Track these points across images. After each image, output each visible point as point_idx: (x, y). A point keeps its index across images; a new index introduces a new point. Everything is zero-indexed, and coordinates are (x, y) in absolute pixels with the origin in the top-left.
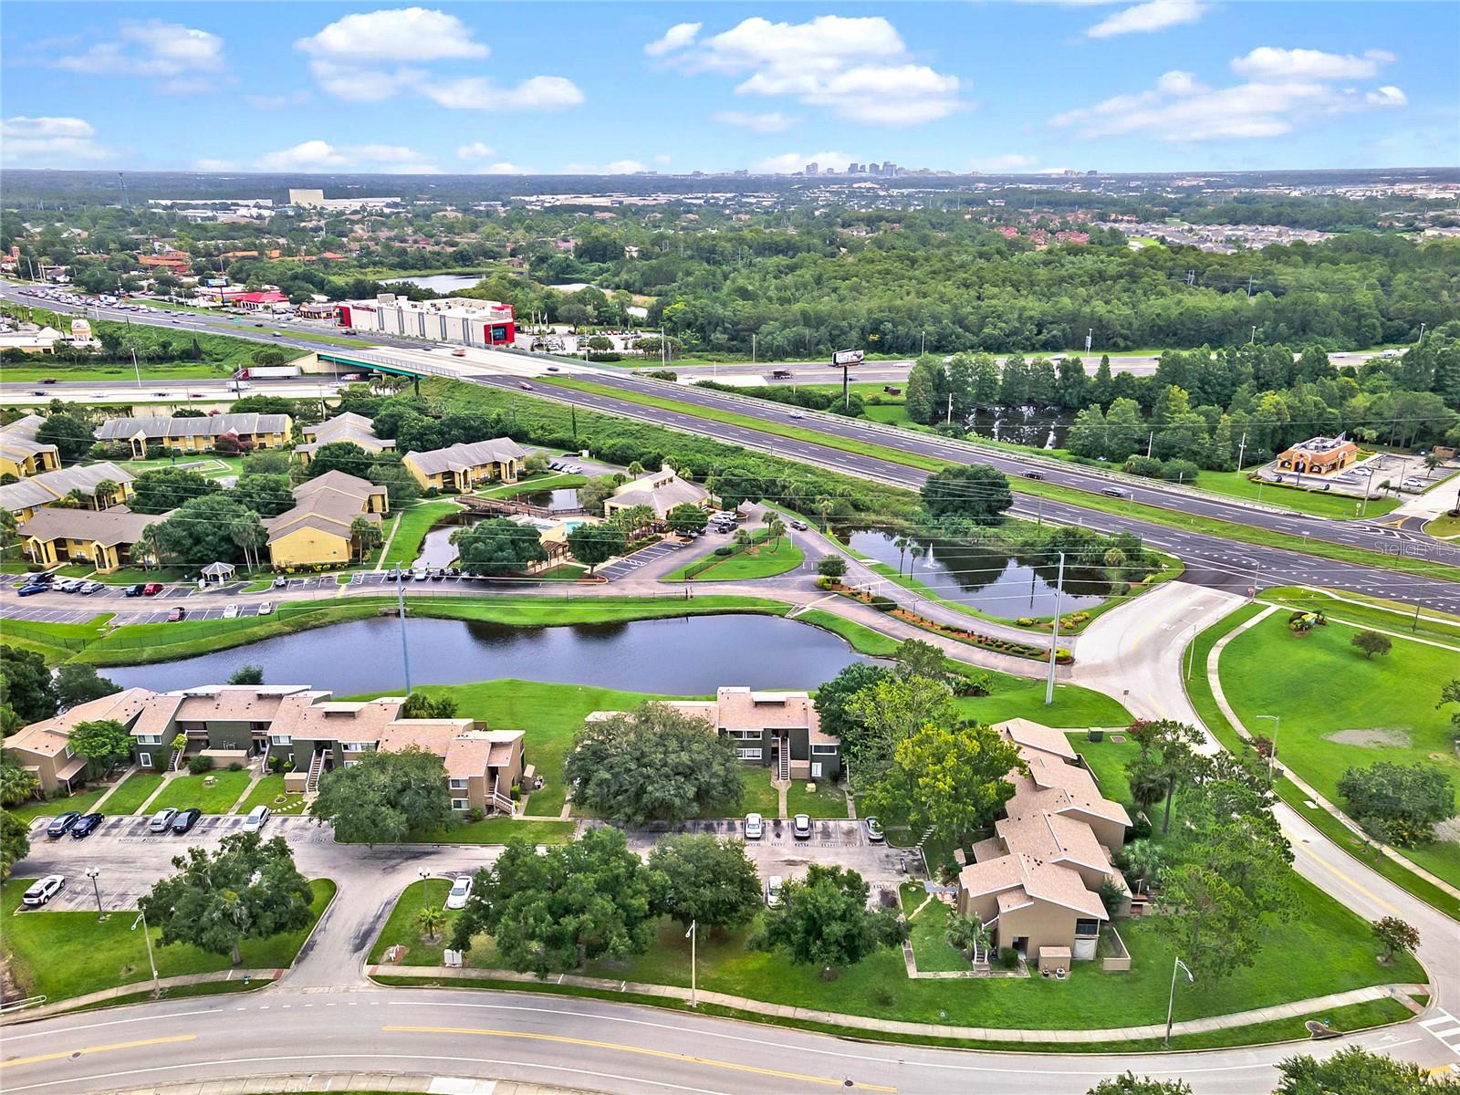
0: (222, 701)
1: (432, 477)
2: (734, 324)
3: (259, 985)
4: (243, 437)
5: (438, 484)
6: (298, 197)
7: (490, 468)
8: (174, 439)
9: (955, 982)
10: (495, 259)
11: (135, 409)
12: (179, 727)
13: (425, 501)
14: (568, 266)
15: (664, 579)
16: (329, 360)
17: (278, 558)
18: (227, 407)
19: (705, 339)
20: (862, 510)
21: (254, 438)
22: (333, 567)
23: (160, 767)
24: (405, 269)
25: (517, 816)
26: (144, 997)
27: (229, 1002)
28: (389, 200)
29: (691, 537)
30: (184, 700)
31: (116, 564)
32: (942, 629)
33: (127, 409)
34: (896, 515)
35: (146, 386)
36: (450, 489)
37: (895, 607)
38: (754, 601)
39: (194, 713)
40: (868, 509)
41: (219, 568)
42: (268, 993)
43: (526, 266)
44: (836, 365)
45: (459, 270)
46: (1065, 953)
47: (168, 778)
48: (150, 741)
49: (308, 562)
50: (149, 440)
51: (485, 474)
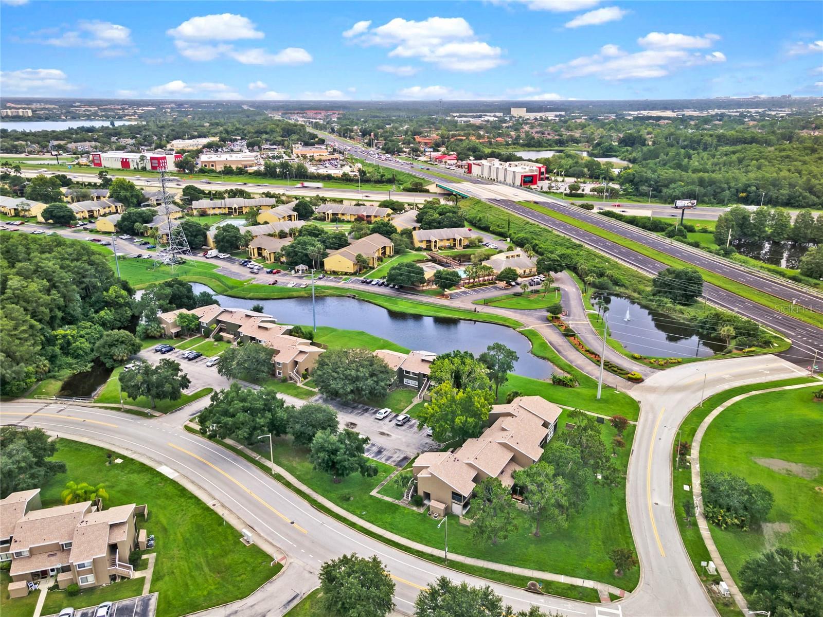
0: (234, 315)
1: (421, 241)
2: (657, 182)
3: (152, 416)
4: (368, 216)
5: (424, 245)
6: (515, 112)
7: (451, 241)
8: (343, 214)
9: (387, 503)
10: (577, 143)
11: (344, 202)
12: (219, 322)
13: (414, 252)
14: (610, 148)
15: (475, 303)
16: (441, 187)
17: (327, 267)
18: (378, 204)
19: (637, 189)
20: (618, 285)
21: (372, 217)
22: (346, 274)
23: (207, 336)
24: (529, 147)
25: (299, 384)
26: (119, 409)
27: (138, 419)
28: (558, 113)
29: (511, 285)
30: (223, 312)
31: (273, 260)
32: (587, 351)
33: (341, 201)
34: (635, 291)
35: (362, 193)
36: (428, 249)
37: (573, 335)
38: (506, 320)
39: (224, 318)
40: (623, 285)
41: (301, 267)
42: (152, 421)
43: (591, 148)
44: (676, 207)
45: (556, 148)
46: (442, 506)
47: (207, 340)
48: (205, 325)
49: (336, 270)
50: (333, 214)
51: (447, 244)
